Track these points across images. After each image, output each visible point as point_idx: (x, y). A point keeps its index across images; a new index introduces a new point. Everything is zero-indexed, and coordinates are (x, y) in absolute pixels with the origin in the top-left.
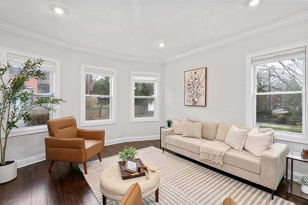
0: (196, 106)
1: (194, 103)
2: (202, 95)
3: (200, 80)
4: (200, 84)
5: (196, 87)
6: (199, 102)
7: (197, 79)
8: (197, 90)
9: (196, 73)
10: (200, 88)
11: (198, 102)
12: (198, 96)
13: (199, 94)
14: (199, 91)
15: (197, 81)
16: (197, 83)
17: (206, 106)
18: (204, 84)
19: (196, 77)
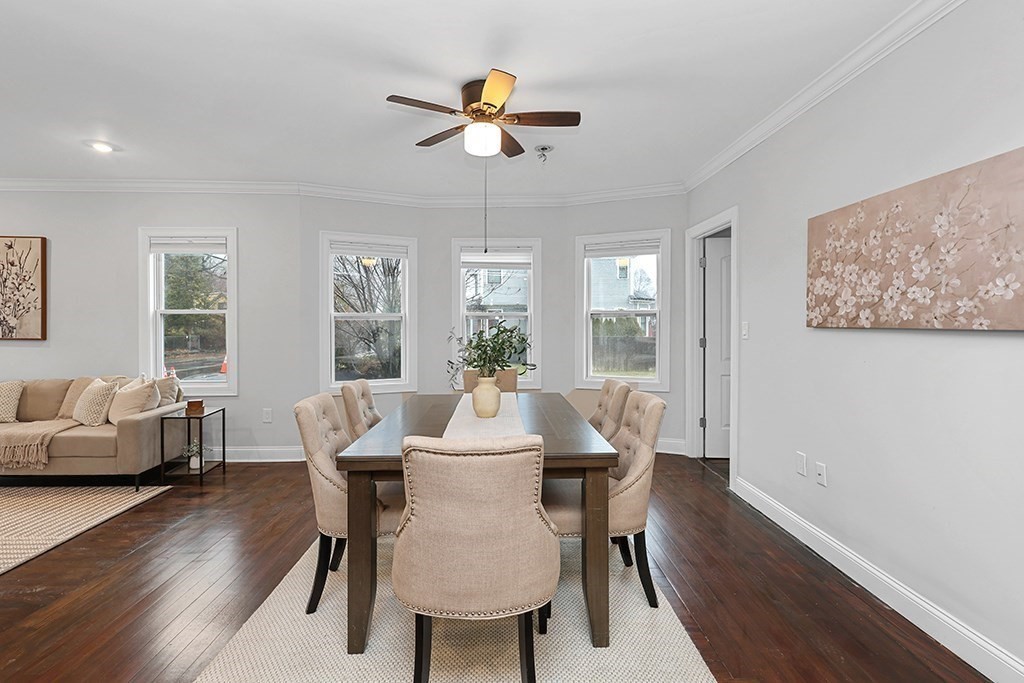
0: (12, 339)
1: (7, 332)
2: (32, 309)
3: (26, 268)
4: (27, 278)
5: (12, 286)
6: (24, 327)
7: (17, 263)
8: (17, 297)
9: (10, 247)
10: (25, 291)
11: (20, 328)
12: (20, 312)
13: (21, 307)
14: (21, 299)
15: (14, 270)
16: (15, 277)
17: (44, 337)
18: (36, 280)
19: (11, 259)
